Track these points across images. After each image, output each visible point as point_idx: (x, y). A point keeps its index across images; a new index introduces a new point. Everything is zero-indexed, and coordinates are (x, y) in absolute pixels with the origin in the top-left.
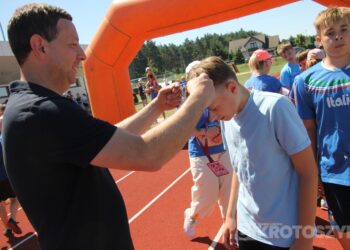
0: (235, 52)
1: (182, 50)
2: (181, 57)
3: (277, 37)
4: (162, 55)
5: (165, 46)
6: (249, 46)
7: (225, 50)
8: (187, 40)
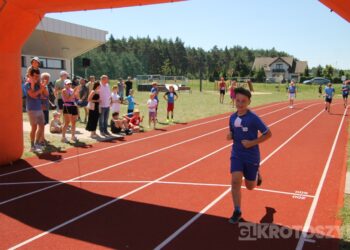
0: (257, 70)
1: (208, 57)
2: (206, 63)
3: (306, 62)
4: (188, 57)
5: (194, 49)
6: (274, 67)
7: (249, 65)
8: (215, 47)
